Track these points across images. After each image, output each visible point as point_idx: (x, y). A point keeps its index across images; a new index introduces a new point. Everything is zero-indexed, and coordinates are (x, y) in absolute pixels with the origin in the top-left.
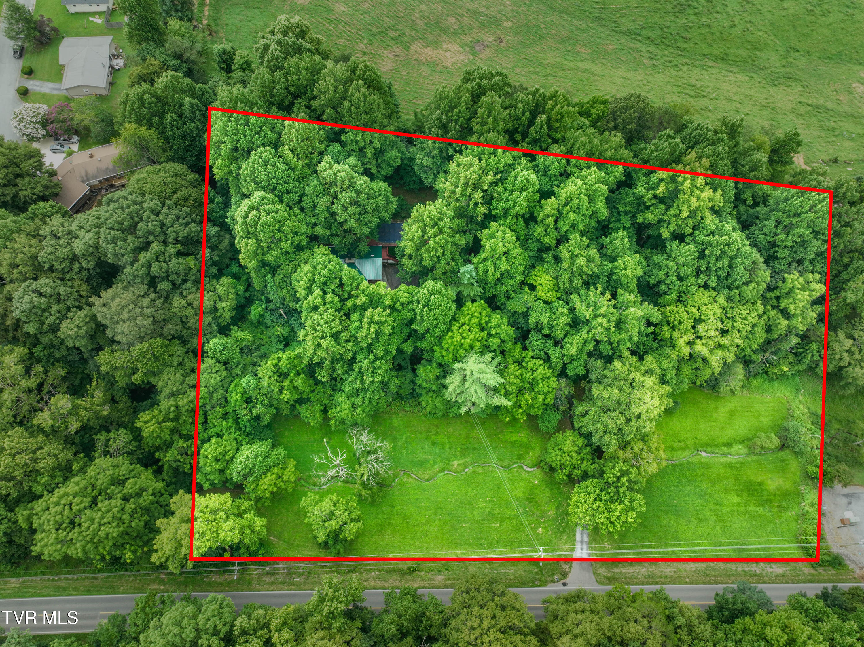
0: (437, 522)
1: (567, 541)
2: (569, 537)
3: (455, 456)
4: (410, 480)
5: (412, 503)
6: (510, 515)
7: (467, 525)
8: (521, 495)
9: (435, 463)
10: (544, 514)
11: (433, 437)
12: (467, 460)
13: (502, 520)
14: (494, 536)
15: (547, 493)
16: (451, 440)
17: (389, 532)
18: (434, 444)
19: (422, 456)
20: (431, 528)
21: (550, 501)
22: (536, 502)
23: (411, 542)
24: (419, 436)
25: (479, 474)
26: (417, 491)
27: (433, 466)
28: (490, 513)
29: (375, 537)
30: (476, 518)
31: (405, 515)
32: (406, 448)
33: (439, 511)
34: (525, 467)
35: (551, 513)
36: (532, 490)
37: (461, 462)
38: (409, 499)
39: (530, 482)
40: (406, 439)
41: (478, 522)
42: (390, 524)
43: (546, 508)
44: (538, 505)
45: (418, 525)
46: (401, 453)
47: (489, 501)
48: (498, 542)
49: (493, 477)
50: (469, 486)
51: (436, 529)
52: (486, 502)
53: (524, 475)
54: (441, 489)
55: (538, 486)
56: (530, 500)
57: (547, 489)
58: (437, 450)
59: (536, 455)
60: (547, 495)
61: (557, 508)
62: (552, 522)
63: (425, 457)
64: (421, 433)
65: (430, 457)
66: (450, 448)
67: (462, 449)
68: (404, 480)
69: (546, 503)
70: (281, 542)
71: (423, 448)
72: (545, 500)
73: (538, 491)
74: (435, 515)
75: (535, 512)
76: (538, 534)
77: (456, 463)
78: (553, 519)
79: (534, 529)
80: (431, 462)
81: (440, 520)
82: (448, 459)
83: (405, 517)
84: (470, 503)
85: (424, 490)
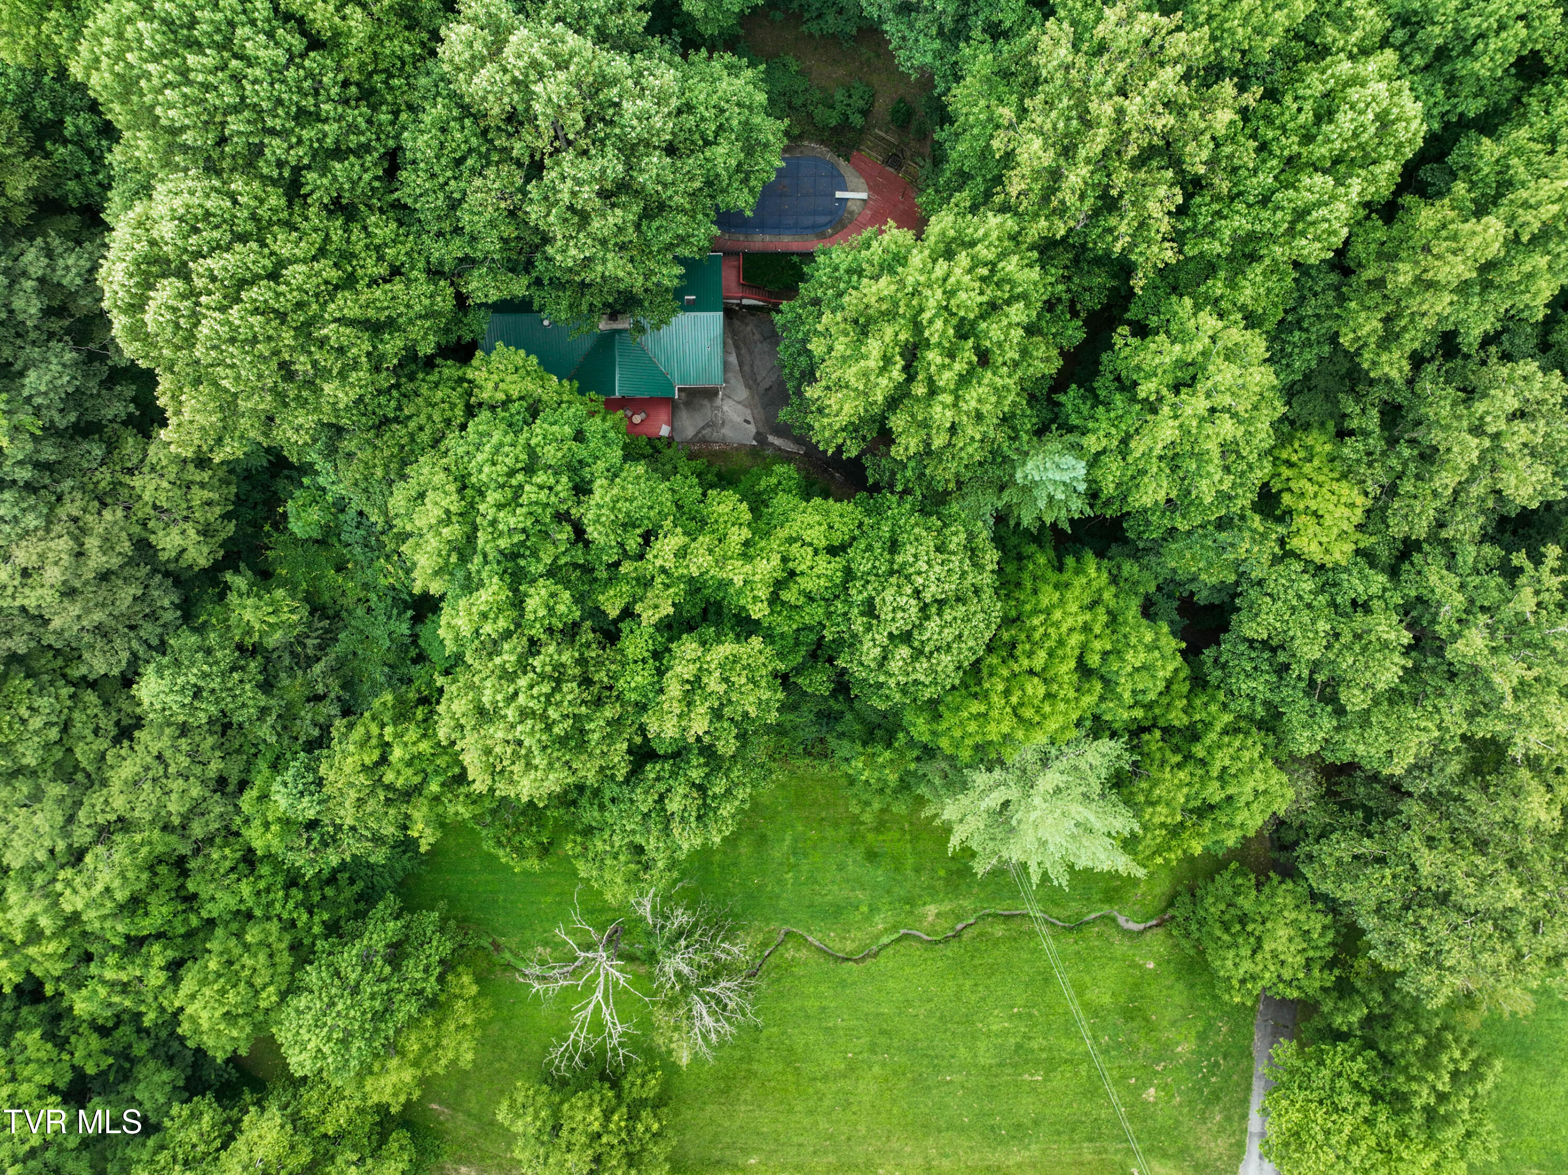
0: (876, 1069)
1: (1222, 1130)
2: (1228, 1119)
3: (932, 892)
4: (803, 954)
5: (808, 1017)
6: (1072, 1053)
7: (958, 1078)
8: (1107, 1000)
9: (873, 910)
10: (1164, 1051)
11: (870, 837)
12: (965, 903)
13: (1050, 1066)
14: (1027, 1107)
15: (1179, 995)
16: (920, 846)
17: (747, 1095)
18: (872, 856)
19: (835, 892)
20: (861, 1086)
21: (1185, 1017)
22: (1147, 1020)
23: (807, 1122)
24: (830, 833)
25: (996, 943)
26: (822, 988)
27: (868, 918)
28: (1019, 1046)
29: (709, 1108)
30: (982, 1061)
31: (790, 1050)
32: (794, 867)
33: (883, 1040)
34: (1121, 920)
35: (1185, 1048)
36: (1137, 986)
37: (946, 907)
38: (802, 1009)
39: (1133, 965)
40: (795, 840)
41: (987, 1070)
42: (751, 1074)
43: (1172, 1034)
44: (1150, 1027)
45: (825, 1078)
46: (780, 882)
47: (1020, 1015)
48: (1036, 1123)
49: (1033, 951)
50: (966, 974)
51: (873, 1088)
52: (1011, 1017)
53: (1121, 947)
54: (891, 984)
55: (1156, 976)
56: (1129, 1014)
57: (1180, 986)
58: (880, 875)
59: (1158, 891)
60: (1178, 1000)
61: (1202, 1037)
62: (1185, 1073)
63: (845, 893)
64: (836, 825)
65: (860, 894)
66: (917, 871)
67: (950, 872)
68: (788, 955)
69: (1173, 1023)
70: (461, 1117)
71: (841, 868)
72: (1172, 1013)
73: (1153, 991)
74: (873, 1051)
75: (1142, 1045)
76: (1145, 1103)
77: (931, 910)
78: (1187, 1064)
79: (1136, 1091)
80: (864, 909)
81: (884, 1065)
82: (910, 901)
83: (790, 1058)
84: (968, 1020)
85: (843, 984)
